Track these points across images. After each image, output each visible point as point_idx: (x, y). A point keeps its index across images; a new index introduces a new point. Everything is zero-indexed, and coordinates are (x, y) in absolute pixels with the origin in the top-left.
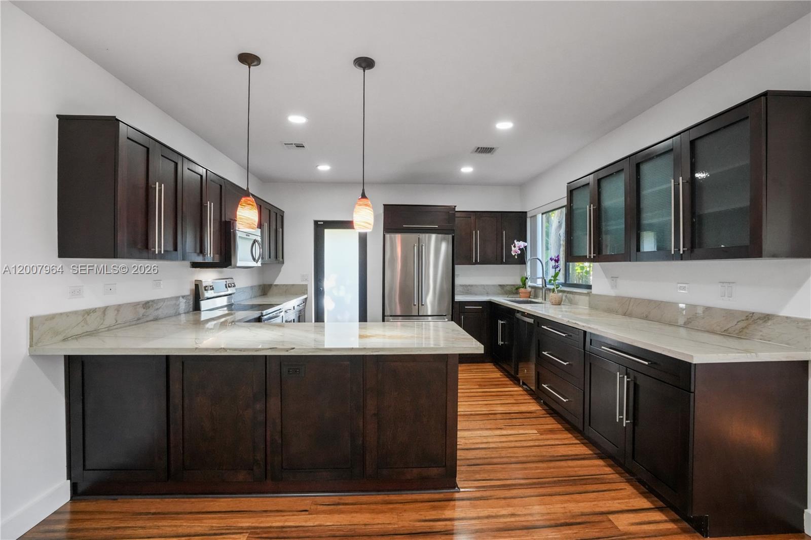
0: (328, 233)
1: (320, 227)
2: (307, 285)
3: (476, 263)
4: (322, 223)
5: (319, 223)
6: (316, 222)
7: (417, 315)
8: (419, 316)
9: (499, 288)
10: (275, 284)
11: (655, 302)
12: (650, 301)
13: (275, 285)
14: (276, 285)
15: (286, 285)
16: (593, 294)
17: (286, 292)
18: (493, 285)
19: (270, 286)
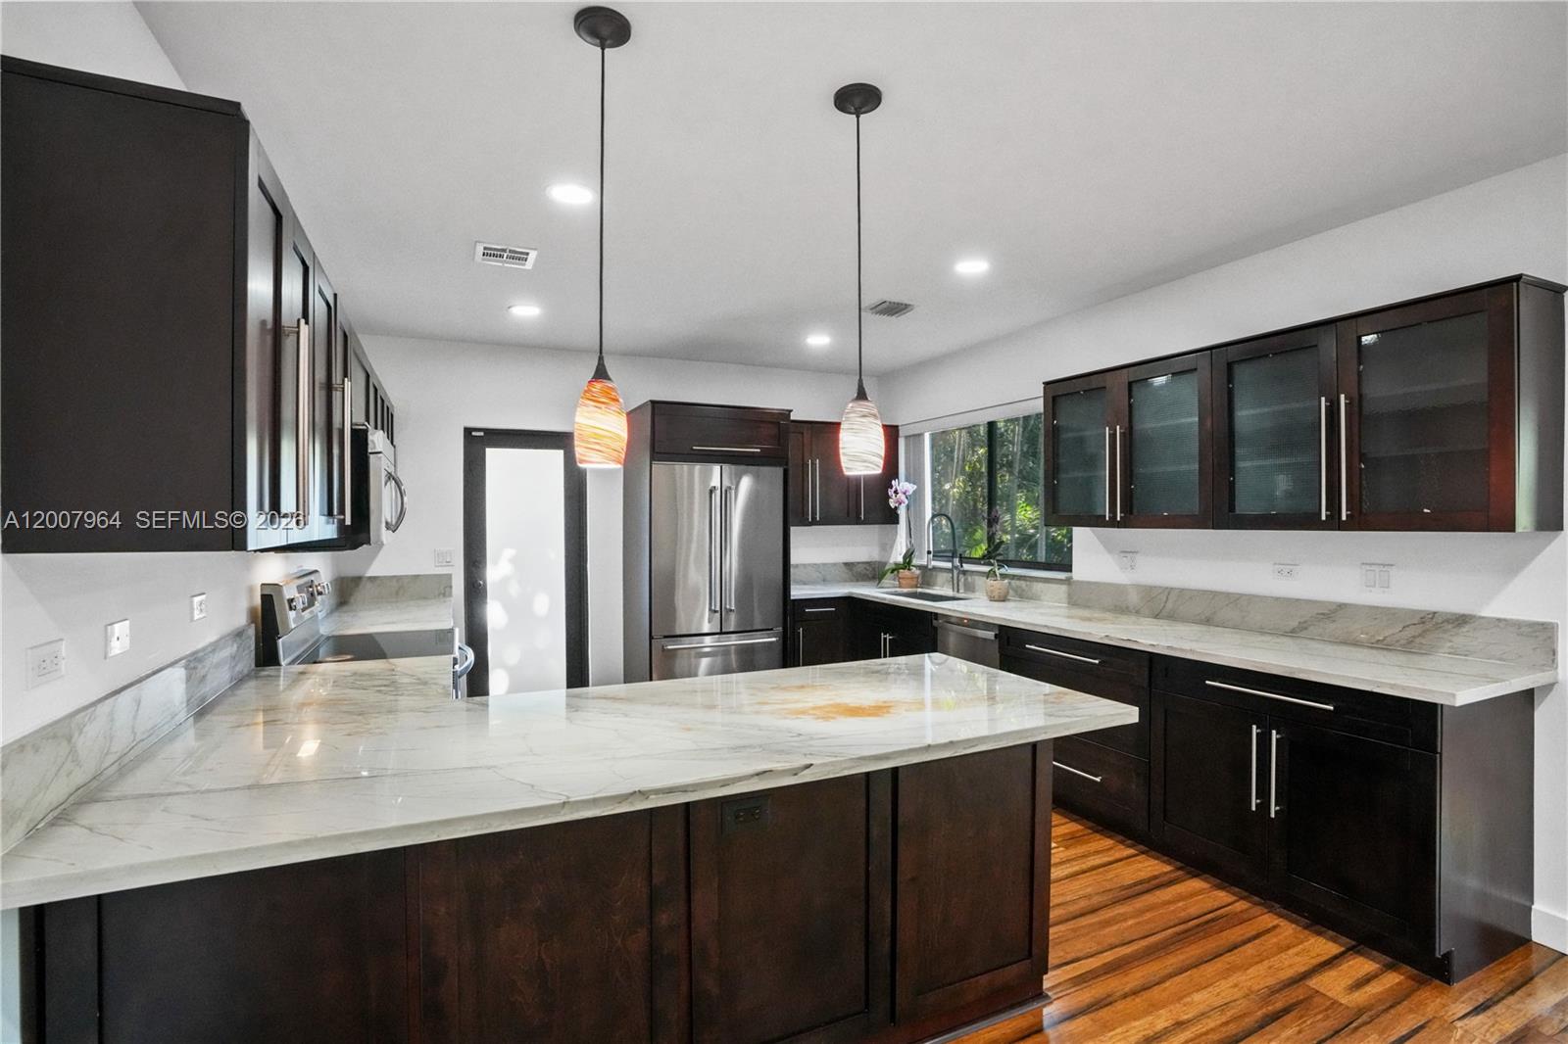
0: (494, 456)
1: (478, 442)
2: (451, 575)
3: (814, 523)
4: (482, 434)
5: (474, 433)
6: (468, 431)
7: (719, 631)
8: (721, 633)
9: (844, 568)
10: (369, 574)
11: (1228, 595)
12: (1214, 594)
13: (370, 578)
14: (373, 579)
15: (398, 578)
16: (1074, 582)
17: (397, 593)
18: (835, 564)
19: (357, 580)
